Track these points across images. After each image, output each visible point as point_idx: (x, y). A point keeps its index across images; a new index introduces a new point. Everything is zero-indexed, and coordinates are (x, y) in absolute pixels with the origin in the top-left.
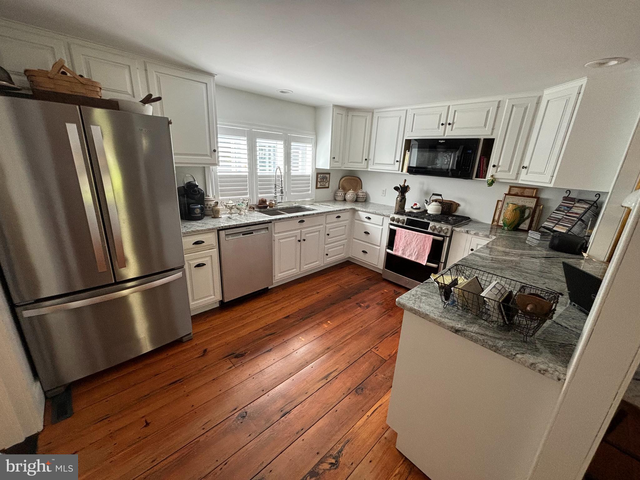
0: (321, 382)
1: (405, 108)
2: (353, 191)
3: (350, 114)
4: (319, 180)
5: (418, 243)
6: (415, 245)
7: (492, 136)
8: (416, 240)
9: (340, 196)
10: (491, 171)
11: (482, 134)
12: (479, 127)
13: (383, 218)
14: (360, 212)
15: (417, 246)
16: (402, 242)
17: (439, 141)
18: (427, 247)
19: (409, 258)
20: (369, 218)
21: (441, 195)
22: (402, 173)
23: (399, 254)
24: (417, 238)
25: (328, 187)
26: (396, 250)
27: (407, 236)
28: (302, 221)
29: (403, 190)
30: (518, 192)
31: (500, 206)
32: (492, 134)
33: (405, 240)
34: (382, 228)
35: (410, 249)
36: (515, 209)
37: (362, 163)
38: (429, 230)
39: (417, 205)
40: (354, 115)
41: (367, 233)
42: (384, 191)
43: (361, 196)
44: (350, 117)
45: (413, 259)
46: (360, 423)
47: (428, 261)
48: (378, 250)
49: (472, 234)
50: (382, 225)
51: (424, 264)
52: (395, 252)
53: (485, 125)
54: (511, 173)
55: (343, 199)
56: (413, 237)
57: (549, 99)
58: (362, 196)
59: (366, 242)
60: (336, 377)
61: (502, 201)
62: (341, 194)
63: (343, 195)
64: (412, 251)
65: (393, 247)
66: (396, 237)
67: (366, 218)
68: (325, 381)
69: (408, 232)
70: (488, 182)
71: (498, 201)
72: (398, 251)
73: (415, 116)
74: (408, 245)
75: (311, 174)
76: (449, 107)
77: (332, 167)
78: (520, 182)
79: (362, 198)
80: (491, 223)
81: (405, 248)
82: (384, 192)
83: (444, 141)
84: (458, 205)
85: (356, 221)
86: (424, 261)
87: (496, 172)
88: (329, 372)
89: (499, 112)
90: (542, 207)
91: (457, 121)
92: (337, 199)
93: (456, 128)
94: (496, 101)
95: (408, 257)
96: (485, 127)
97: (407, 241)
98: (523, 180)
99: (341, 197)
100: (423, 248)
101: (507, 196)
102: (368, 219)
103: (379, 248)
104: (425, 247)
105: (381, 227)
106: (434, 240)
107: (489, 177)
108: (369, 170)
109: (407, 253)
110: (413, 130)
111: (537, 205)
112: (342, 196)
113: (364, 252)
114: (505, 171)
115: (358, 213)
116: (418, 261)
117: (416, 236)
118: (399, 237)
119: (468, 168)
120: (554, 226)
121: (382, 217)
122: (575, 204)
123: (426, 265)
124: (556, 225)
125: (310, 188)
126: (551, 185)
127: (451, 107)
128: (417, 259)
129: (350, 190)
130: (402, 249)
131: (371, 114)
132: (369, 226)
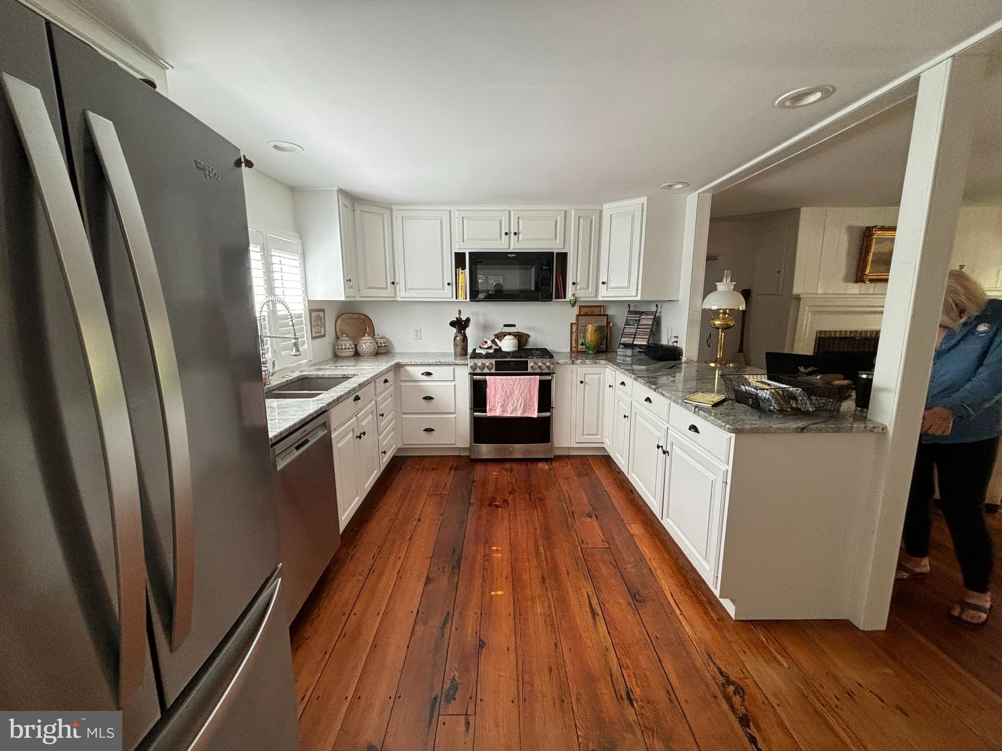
0: (598, 623)
1: (448, 208)
2: (369, 338)
3: (358, 208)
4: (313, 323)
5: (523, 391)
6: (519, 395)
7: (564, 250)
8: (519, 387)
9: (349, 348)
10: (570, 290)
11: (555, 247)
12: (548, 239)
13: (454, 369)
14: (409, 369)
15: (521, 395)
16: (499, 395)
17: (509, 255)
18: (534, 393)
19: (514, 415)
20: (429, 374)
21: (514, 326)
22: (457, 300)
23: (497, 413)
24: (520, 384)
25: (324, 336)
26: (490, 410)
27: (505, 385)
28: (357, 398)
29: (460, 325)
30: (588, 312)
31: (574, 330)
32: (564, 248)
33: (503, 391)
34: (455, 385)
35: (512, 401)
36: (596, 330)
37: (386, 288)
38: (530, 370)
39: (488, 343)
40: (364, 210)
41: (429, 398)
42: (417, 331)
43: (383, 345)
44: (358, 212)
45: (519, 414)
46: (687, 628)
47: (539, 411)
48: (454, 420)
49: (578, 363)
50: (454, 380)
51: (535, 416)
52: (490, 412)
53: (556, 237)
54: (590, 291)
55: (353, 353)
56: (514, 384)
57: (612, 213)
58: (384, 343)
59: (429, 413)
60: (601, 604)
61: (575, 324)
62: (350, 345)
63: (353, 346)
64: (516, 403)
65: (486, 408)
66: (488, 390)
67: (422, 374)
68: (600, 618)
69: (505, 379)
70: (570, 302)
71: (572, 324)
72: (495, 409)
73: (464, 220)
74: (508, 397)
75: (303, 312)
76: (510, 211)
77: (348, 297)
78: (600, 299)
79: (384, 346)
80: (569, 351)
81: (504, 402)
82: (419, 333)
83: (515, 255)
84: (528, 336)
85: (403, 384)
86: (533, 413)
87: (576, 290)
88: (588, 605)
89: (567, 220)
90: (611, 324)
91: (523, 229)
92: (339, 354)
93: (523, 240)
94: (562, 210)
95: (511, 413)
96: (556, 240)
97: (506, 392)
98: (605, 297)
99: (351, 350)
100: (530, 396)
101: (579, 317)
102: (427, 375)
103: (453, 416)
104: (531, 393)
105: (453, 384)
106: (541, 382)
107: (570, 296)
108: (399, 299)
109: (508, 409)
110: (465, 240)
111: (608, 323)
112: (352, 348)
113: (429, 430)
114: (584, 289)
115: (406, 371)
116: (526, 415)
117: (518, 380)
118: (493, 389)
119: (548, 287)
120: (634, 340)
121: (452, 368)
122: (640, 316)
123: (537, 417)
124: (634, 339)
125: (305, 339)
126: (638, 298)
127: (512, 212)
128: (524, 412)
129: (364, 336)
130: (502, 405)
131: (389, 211)
132: (431, 386)
